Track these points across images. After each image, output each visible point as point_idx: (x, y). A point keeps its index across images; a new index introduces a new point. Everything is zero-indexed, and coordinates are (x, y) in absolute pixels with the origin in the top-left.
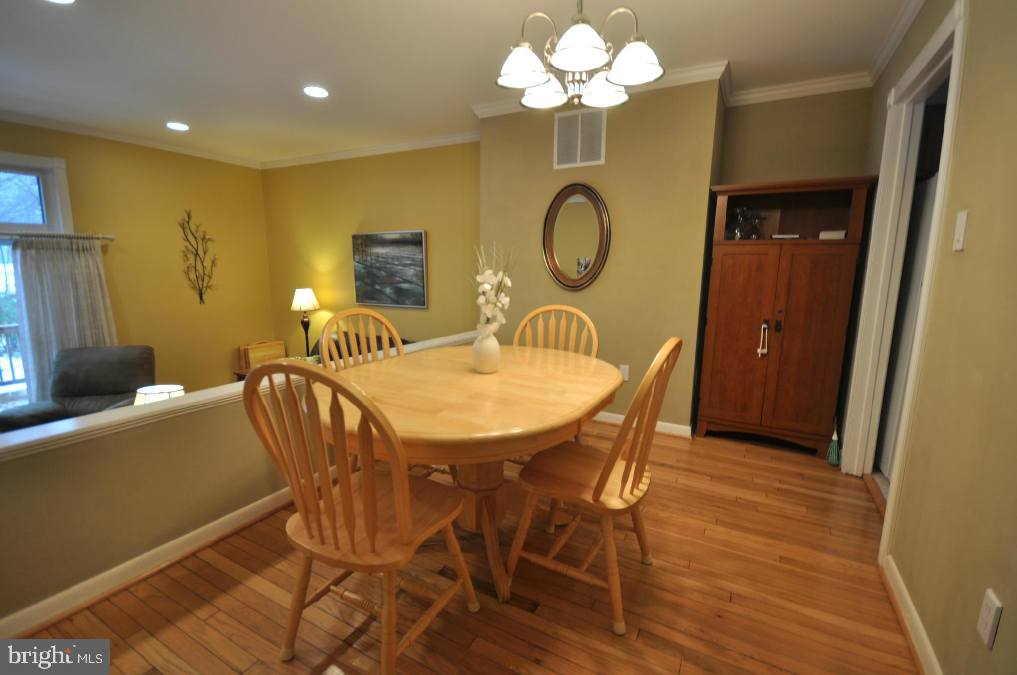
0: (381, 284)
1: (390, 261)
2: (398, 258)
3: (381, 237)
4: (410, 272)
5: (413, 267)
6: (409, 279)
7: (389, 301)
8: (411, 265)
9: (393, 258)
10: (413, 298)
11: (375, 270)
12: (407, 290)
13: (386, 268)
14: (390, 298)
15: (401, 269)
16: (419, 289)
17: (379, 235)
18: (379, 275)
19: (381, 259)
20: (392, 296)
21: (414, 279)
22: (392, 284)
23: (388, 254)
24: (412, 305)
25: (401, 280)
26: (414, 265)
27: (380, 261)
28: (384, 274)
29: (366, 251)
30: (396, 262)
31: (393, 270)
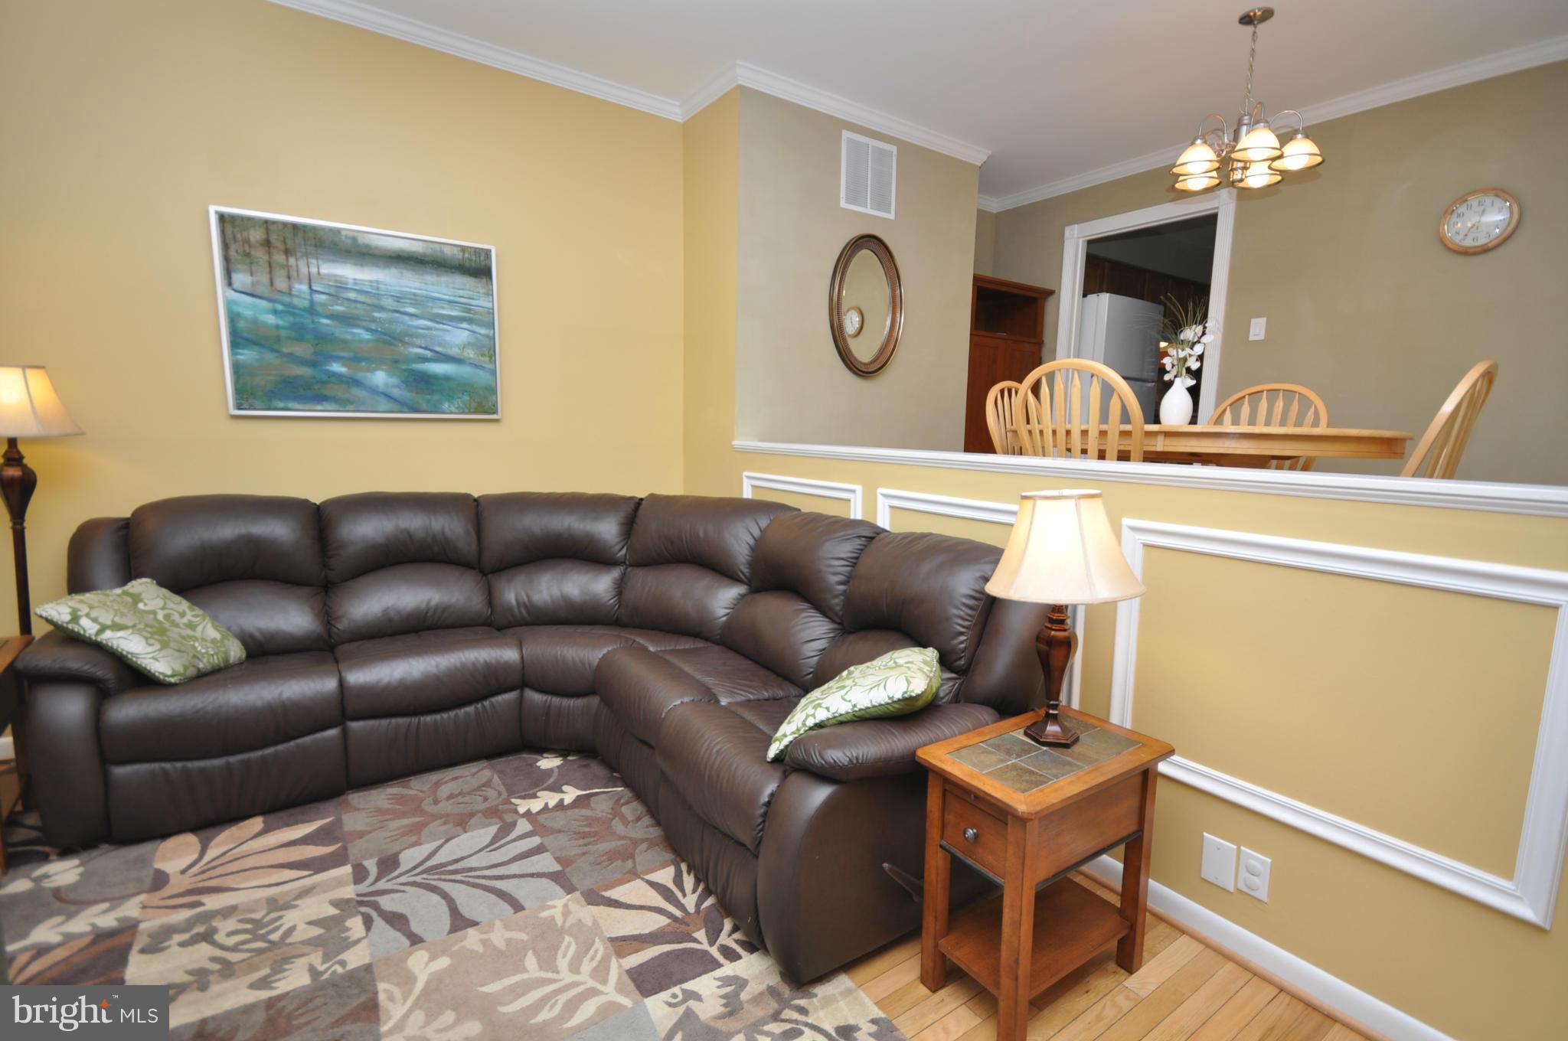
0: (356, 360)
1: (388, 302)
2: (416, 300)
3: (354, 239)
4: (457, 337)
5: (465, 325)
6: (454, 351)
7: (384, 404)
8: (461, 319)
9: (398, 299)
10: (466, 398)
11: (324, 321)
12: (447, 378)
13: (374, 320)
14: (388, 397)
15: (429, 328)
16: (481, 377)
17: (344, 233)
18: (348, 337)
19: (352, 295)
20: (396, 392)
21: (470, 354)
22: (394, 364)
23: (381, 286)
24: (463, 413)
25: (428, 354)
26: (470, 321)
27: (349, 300)
28: (367, 336)
29: (287, 267)
30: (411, 310)
31: (398, 328)
